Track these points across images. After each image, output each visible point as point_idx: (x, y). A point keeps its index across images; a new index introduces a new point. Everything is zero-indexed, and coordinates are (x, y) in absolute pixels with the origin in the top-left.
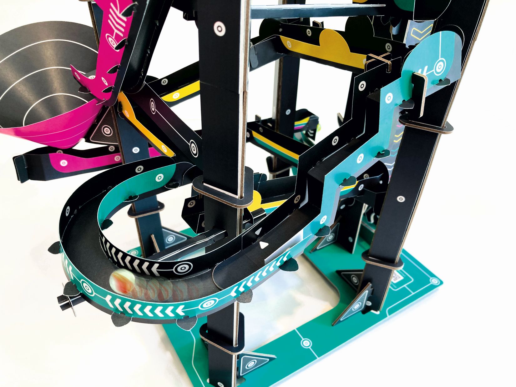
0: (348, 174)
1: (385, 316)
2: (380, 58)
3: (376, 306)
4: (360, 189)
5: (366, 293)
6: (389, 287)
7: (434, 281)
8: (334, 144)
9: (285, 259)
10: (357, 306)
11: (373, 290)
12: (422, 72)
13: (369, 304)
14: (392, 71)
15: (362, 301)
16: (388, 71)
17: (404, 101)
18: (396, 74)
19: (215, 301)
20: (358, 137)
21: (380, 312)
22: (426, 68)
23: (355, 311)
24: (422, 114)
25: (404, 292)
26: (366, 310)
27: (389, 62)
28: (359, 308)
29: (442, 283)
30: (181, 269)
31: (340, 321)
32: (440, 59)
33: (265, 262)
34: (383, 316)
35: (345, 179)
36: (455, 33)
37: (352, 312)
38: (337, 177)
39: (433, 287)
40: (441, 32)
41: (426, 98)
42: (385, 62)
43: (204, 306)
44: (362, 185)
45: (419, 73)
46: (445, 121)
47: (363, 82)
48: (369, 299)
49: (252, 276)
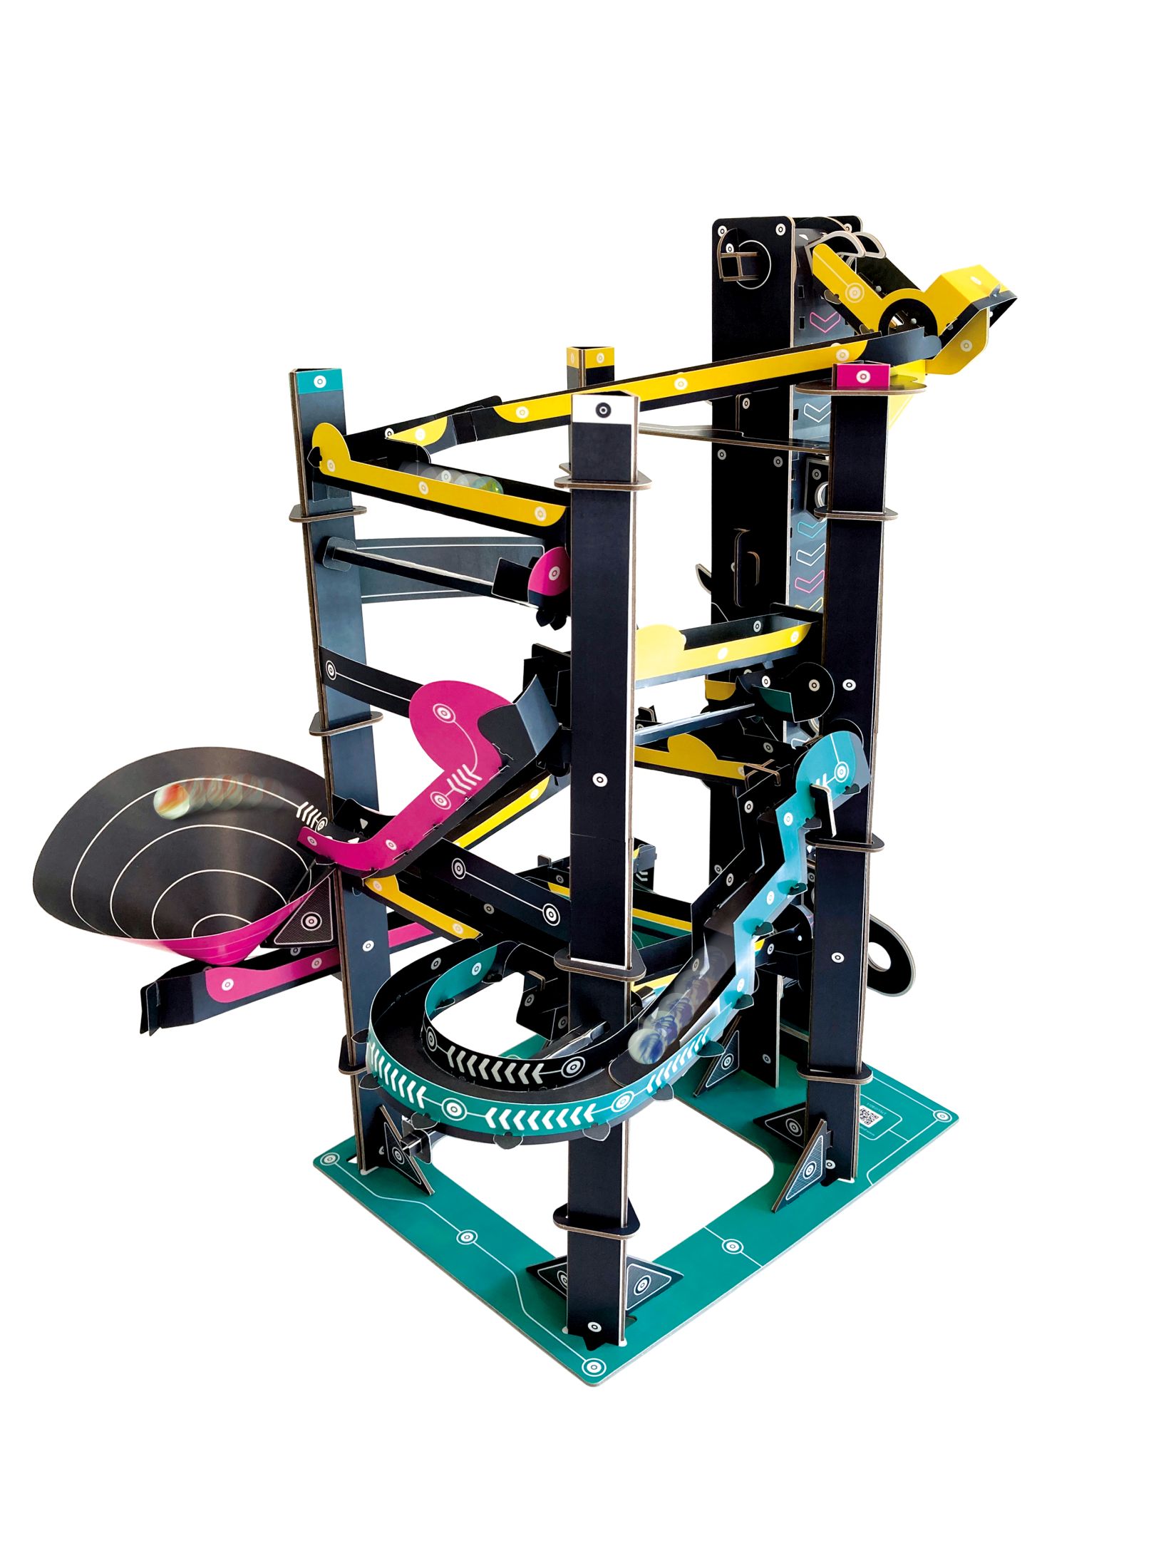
0: (761, 921)
1: (867, 1186)
2: (761, 767)
3: (844, 1169)
4: (769, 953)
5: (820, 1141)
6: (858, 1134)
7: (942, 1117)
8: (729, 884)
9: (704, 1042)
10: (809, 1168)
11: (832, 1133)
12: (821, 781)
13: (832, 1165)
14: (782, 782)
15: (816, 1158)
16: (777, 784)
17: (807, 819)
18: (787, 789)
19: (630, 1095)
20: (758, 870)
21: (855, 1178)
22: (825, 776)
23: (809, 1181)
24: (834, 833)
25: (891, 1142)
26: (829, 1178)
27: (776, 773)
28: (816, 1175)
29: (955, 1117)
30: (571, 1069)
31: (785, 1203)
32: (839, 763)
33: (681, 1044)
34: (863, 1186)
35: (758, 927)
36: (848, 732)
37: (802, 1182)
38: (745, 926)
39: (942, 1127)
40: (831, 735)
41: (835, 811)
42: (770, 774)
43: (618, 1105)
44: (772, 945)
45: (817, 784)
46: (870, 835)
47: (749, 802)
48: (829, 1155)
49: (662, 1068)
